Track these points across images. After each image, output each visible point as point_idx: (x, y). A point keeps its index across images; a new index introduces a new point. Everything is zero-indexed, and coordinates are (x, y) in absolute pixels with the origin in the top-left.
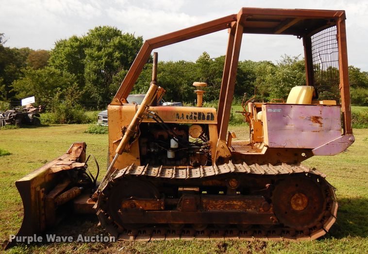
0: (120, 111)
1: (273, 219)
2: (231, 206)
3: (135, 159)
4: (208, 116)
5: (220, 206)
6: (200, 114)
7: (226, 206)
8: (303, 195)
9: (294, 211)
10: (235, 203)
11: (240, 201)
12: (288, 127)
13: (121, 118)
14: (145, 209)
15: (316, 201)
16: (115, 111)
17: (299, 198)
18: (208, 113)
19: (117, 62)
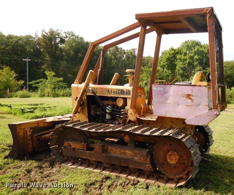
0: (77, 88)
1: (149, 166)
2: (125, 153)
5: (118, 153)
6: (122, 90)
7: (122, 153)
8: (175, 153)
9: (168, 164)
10: (127, 152)
11: (131, 151)
12: (168, 101)
13: (78, 92)
14: (76, 148)
15: (184, 158)
16: (75, 88)
17: (173, 155)
18: (127, 90)
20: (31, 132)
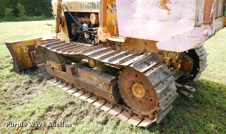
1: (111, 97)
3: (67, 36)
4: (98, 5)
5: (86, 77)
6: (93, 3)
7: (89, 78)
9: (133, 97)
11: (96, 77)
12: (135, 15)
14: (54, 68)
20: (27, 50)
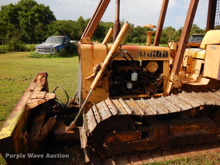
0: (92, 50)
3: (105, 92)
4: (164, 54)
5: (182, 131)
6: (158, 52)
7: (186, 130)
10: (193, 126)
13: (93, 56)
14: (127, 140)
16: (87, 50)
18: (164, 51)
19: (37, 19)
